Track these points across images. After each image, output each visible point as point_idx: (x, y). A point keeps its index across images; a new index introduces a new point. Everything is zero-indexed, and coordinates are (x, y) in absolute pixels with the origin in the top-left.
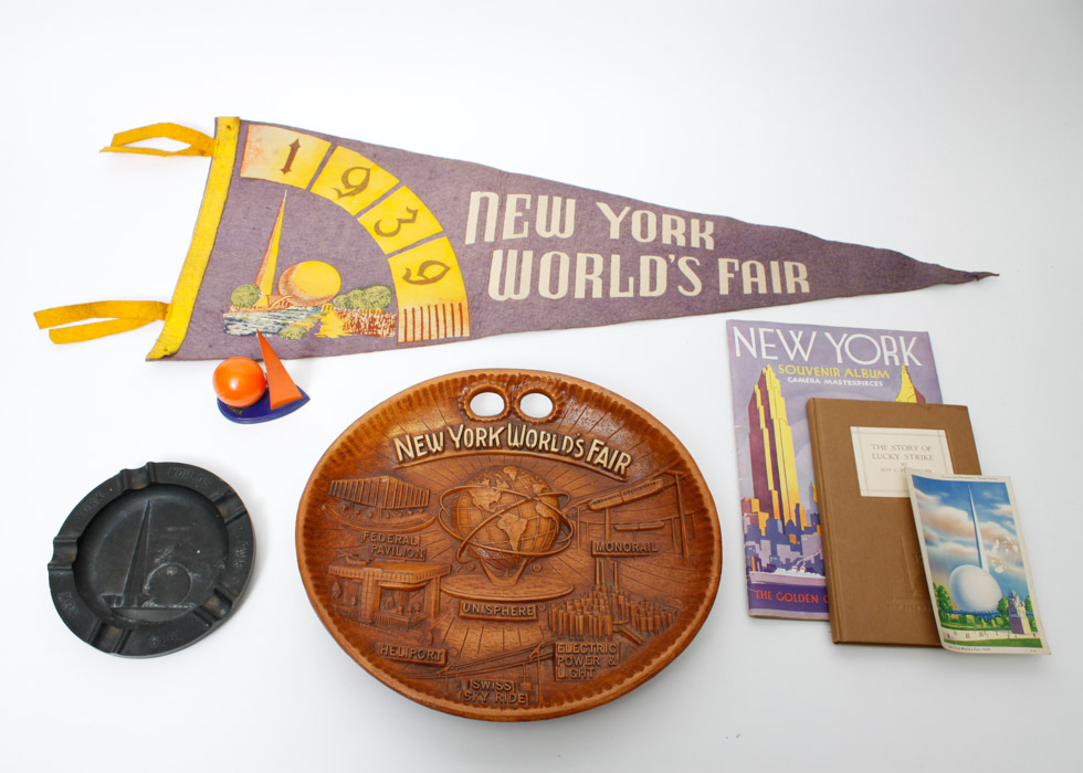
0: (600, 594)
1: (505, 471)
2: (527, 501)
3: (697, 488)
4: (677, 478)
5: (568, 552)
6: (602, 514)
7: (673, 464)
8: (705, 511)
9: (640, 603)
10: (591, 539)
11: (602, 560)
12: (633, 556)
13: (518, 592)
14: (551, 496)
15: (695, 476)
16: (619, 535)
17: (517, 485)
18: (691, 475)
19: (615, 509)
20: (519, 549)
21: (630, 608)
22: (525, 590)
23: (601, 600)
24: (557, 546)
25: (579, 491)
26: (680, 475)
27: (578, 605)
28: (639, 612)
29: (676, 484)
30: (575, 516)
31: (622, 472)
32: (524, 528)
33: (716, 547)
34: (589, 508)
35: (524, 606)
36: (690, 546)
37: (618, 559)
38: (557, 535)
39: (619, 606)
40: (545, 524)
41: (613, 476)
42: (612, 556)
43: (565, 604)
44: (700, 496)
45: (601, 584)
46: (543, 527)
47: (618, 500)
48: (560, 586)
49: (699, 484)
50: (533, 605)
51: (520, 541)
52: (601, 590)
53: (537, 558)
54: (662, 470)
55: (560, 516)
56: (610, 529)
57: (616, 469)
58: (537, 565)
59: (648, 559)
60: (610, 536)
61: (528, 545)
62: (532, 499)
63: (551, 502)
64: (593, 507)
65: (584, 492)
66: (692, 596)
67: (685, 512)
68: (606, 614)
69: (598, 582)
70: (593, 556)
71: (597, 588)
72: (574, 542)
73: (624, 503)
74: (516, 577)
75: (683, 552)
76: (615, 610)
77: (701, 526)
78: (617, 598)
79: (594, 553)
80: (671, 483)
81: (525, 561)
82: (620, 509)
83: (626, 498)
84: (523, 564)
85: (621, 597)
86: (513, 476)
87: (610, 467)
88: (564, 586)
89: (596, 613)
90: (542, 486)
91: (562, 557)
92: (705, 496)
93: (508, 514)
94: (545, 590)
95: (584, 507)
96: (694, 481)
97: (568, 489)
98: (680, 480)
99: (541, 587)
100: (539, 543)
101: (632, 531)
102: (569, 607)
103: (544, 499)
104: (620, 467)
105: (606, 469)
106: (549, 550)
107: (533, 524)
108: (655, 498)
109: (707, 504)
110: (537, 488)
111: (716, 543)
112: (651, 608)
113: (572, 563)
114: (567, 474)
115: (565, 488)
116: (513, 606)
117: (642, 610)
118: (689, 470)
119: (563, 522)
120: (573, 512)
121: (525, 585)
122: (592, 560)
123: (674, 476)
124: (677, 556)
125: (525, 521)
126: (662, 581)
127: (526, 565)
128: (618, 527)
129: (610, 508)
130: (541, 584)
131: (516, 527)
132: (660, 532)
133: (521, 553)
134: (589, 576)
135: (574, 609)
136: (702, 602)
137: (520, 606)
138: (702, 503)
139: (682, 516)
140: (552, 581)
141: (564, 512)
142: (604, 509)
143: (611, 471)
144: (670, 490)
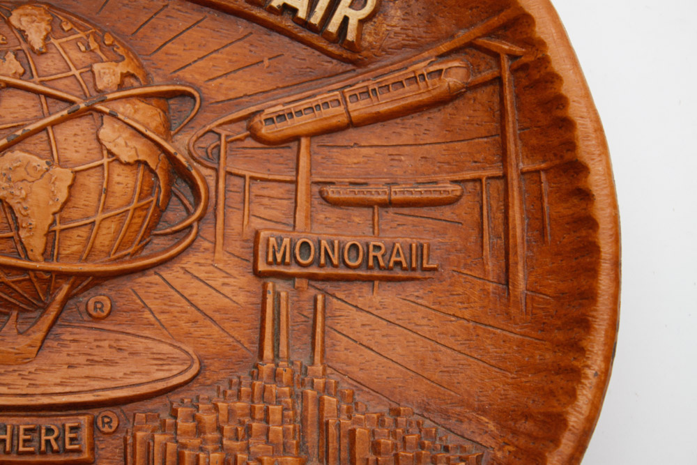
0: (274, 388)
1: (14, 20)
2: (76, 115)
3: (561, 101)
4: (506, 64)
5: (189, 262)
6: (288, 153)
7: (495, 21)
8: (578, 169)
9: (381, 422)
10: (257, 224)
11: (283, 287)
12: (370, 280)
13: (43, 378)
14: (145, 97)
15: (559, 64)
16: (333, 214)
17: (49, 65)
18: (545, 61)
19: (326, 139)
20: (48, 255)
21: (353, 432)
22: (64, 372)
23: (275, 409)
24: (158, 243)
25: (226, 82)
26: (513, 57)
27: (208, 418)
28: (375, 448)
29: (498, 80)
30: (212, 158)
31: (351, 36)
32: (62, 196)
33: (604, 282)
34: (254, 135)
35: (54, 423)
36: (530, 267)
37: (328, 286)
38: (161, 211)
39: (323, 427)
40: (124, 182)
41: (323, 44)
42: (312, 277)
43: (174, 414)
44: (567, 124)
45: (276, 355)
46: (117, 189)
47: (335, 114)
48: (162, 360)
49: (568, 88)
50: (84, 420)
51: (50, 234)
52: (275, 376)
53: (99, 279)
54: (463, 36)
55: (171, 158)
56: (310, 195)
57: (333, 27)
58: (99, 299)
59: (410, 288)
60: (310, 217)
61: (73, 244)
62: (90, 110)
63: (147, 116)
64: (266, 131)
65: (241, 85)
66: (527, 416)
67: (520, 163)
68: (286, 449)
69: (268, 353)
70: (258, 274)
71: (266, 368)
72: (207, 231)
73: (352, 124)
74: (40, 335)
75: (506, 279)
76: (313, 436)
77: (564, 210)
78: (320, 402)
79: (262, 267)
80: (487, 74)
81: (66, 287)
82: (340, 139)
83: (360, 108)
84: (60, 296)
85: (330, 401)
86: (36, 40)
87: (316, 19)
88: (173, 360)
89: (258, 446)
90: (122, 68)
91: (173, 274)
92: (583, 126)
93: (17, 154)
94: (118, 372)
95: (240, 130)
96: (554, 78)
97: (200, 79)
98: (514, 71)
99: (108, 363)
100: (106, 236)
101: (369, 205)
102: (184, 425)
103: (123, 109)
104: (346, 19)
105: (305, 24)
106: (133, 255)
107: (91, 182)
108: (439, 115)
109: (586, 150)
110: (108, 74)
111: (605, 267)
112: (412, 438)
113: (201, 295)
114: (195, 34)
115: (187, 74)
116: (24, 423)
117: (387, 441)
118: (542, 44)
119: (177, 171)
120: (209, 142)
121: (62, 357)
122: (256, 285)
123: (496, 56)
124: (491, 287)
125: (65, 176)
126: (447, 358)
127: (68, 297)
128: (331, 192)
129: (312, 135)
130: (107, 354)
131: (39, 192)
132: (447, 212)
133: (54, 266)
134: (243, 333)
135: (199, 430)
136: (556, 442)
137: (44, 422)
138: (571, 145)
139: (513, 175)
140: (140, 345)
141: (180, 146)
142: (296, 138)
143: (321, 29)
144: (483, 95)
